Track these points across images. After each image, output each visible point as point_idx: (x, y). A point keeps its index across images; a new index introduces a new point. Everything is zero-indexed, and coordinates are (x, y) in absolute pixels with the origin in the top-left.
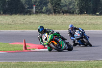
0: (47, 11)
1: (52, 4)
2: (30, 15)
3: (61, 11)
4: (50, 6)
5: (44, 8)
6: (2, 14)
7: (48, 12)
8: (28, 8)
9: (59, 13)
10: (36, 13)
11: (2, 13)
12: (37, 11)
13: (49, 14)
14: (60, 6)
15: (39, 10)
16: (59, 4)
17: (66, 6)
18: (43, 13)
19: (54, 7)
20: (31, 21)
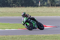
0: (47, 5)
1: (50, 1)
2: (37, 7)
3: (55, 5)
4: (49, 2)
5: (46, 3)
7: (48, 5)
8: (36, 3)
10: (41, 6)
11: (20, 6)
12: (42, 5)
13: (48, 7)
14: (55, 2)
15: (43, 4)
16: (54, 1)
17: (58, 2)
18: (45, 6)
19: (51, 2)
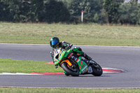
0: (100, 19)
1: (107, 10)
2: (77, 23)
3: (119, 21)
4: (104, 13)
5: (96, 15)
6: (37, 22)
7: (101, 21)
9: (116, 22)
10: (85, 21)
11: (37, 20)
12: (87, 18)
13: (102, 24)
14: (118, 13)
15: (89, 17)
16: (116, 11)
18: (94, 22)
19: (109, 14)
20: (77, 32)
